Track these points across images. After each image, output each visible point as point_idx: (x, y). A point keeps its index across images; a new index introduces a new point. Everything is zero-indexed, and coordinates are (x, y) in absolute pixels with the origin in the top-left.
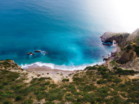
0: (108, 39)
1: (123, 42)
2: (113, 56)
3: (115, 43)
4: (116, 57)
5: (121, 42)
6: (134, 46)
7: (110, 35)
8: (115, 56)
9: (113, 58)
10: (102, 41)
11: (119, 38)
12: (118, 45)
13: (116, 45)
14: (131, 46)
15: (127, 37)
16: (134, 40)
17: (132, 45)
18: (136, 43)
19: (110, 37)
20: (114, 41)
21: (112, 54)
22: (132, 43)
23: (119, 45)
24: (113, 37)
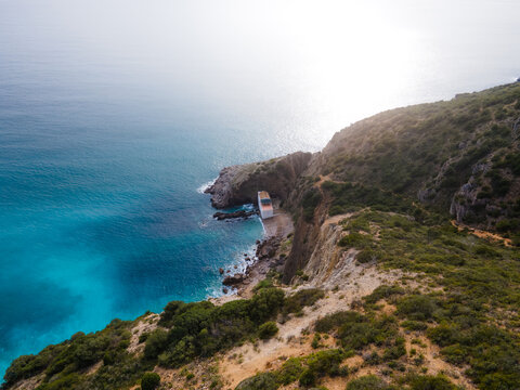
0: (237, 192)
1: (294, 192)
2: (264, 257)
3: (265, 203)
4: (278, 257)
5: (289, 191)
6: (327, 186)
7: (241, 173)
8: (272, 255)
9: (266, 267)
10: (215, 206)
11: (277, 178)
12: (281, 206)
13: (270, 208)
14: (317, 189)
15: (306, 168)
16: (323, 167)
17: (318, 185)
18: (332, 174)
19: (241, 180)
20: (262, 196)
21: (260, 248)
22: (318, 179)
23: (284, 205)
24: (252, 178)
